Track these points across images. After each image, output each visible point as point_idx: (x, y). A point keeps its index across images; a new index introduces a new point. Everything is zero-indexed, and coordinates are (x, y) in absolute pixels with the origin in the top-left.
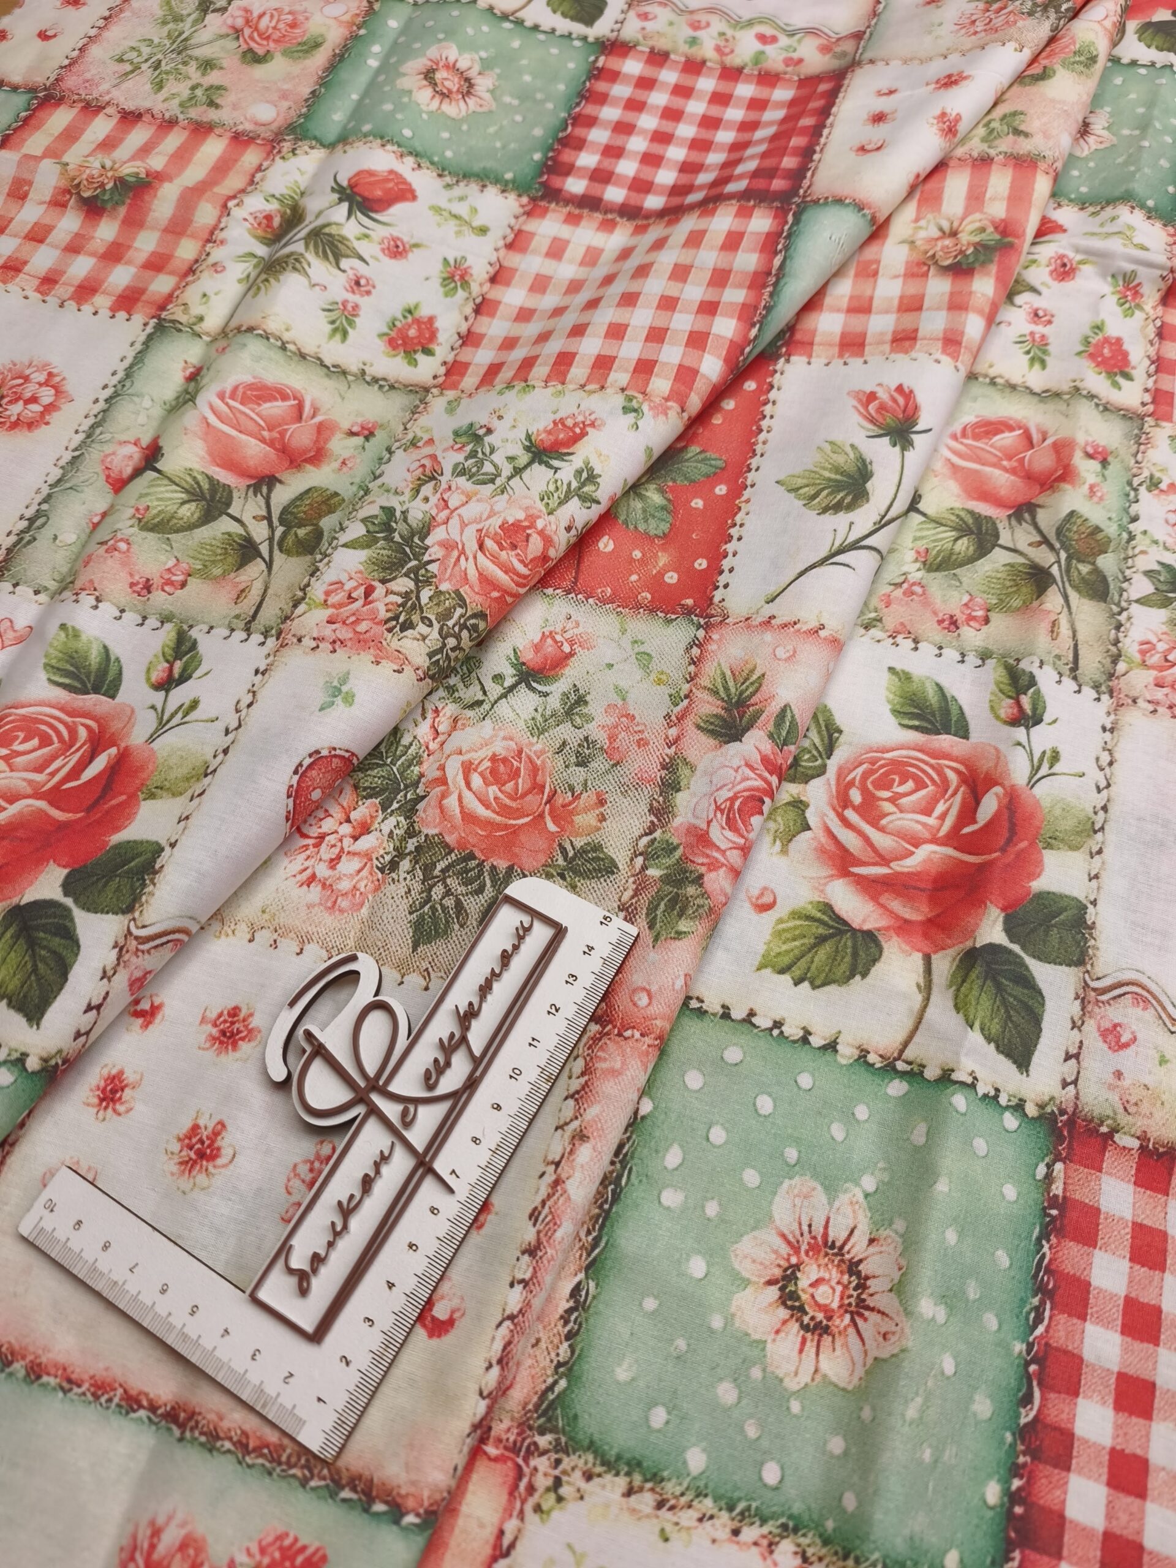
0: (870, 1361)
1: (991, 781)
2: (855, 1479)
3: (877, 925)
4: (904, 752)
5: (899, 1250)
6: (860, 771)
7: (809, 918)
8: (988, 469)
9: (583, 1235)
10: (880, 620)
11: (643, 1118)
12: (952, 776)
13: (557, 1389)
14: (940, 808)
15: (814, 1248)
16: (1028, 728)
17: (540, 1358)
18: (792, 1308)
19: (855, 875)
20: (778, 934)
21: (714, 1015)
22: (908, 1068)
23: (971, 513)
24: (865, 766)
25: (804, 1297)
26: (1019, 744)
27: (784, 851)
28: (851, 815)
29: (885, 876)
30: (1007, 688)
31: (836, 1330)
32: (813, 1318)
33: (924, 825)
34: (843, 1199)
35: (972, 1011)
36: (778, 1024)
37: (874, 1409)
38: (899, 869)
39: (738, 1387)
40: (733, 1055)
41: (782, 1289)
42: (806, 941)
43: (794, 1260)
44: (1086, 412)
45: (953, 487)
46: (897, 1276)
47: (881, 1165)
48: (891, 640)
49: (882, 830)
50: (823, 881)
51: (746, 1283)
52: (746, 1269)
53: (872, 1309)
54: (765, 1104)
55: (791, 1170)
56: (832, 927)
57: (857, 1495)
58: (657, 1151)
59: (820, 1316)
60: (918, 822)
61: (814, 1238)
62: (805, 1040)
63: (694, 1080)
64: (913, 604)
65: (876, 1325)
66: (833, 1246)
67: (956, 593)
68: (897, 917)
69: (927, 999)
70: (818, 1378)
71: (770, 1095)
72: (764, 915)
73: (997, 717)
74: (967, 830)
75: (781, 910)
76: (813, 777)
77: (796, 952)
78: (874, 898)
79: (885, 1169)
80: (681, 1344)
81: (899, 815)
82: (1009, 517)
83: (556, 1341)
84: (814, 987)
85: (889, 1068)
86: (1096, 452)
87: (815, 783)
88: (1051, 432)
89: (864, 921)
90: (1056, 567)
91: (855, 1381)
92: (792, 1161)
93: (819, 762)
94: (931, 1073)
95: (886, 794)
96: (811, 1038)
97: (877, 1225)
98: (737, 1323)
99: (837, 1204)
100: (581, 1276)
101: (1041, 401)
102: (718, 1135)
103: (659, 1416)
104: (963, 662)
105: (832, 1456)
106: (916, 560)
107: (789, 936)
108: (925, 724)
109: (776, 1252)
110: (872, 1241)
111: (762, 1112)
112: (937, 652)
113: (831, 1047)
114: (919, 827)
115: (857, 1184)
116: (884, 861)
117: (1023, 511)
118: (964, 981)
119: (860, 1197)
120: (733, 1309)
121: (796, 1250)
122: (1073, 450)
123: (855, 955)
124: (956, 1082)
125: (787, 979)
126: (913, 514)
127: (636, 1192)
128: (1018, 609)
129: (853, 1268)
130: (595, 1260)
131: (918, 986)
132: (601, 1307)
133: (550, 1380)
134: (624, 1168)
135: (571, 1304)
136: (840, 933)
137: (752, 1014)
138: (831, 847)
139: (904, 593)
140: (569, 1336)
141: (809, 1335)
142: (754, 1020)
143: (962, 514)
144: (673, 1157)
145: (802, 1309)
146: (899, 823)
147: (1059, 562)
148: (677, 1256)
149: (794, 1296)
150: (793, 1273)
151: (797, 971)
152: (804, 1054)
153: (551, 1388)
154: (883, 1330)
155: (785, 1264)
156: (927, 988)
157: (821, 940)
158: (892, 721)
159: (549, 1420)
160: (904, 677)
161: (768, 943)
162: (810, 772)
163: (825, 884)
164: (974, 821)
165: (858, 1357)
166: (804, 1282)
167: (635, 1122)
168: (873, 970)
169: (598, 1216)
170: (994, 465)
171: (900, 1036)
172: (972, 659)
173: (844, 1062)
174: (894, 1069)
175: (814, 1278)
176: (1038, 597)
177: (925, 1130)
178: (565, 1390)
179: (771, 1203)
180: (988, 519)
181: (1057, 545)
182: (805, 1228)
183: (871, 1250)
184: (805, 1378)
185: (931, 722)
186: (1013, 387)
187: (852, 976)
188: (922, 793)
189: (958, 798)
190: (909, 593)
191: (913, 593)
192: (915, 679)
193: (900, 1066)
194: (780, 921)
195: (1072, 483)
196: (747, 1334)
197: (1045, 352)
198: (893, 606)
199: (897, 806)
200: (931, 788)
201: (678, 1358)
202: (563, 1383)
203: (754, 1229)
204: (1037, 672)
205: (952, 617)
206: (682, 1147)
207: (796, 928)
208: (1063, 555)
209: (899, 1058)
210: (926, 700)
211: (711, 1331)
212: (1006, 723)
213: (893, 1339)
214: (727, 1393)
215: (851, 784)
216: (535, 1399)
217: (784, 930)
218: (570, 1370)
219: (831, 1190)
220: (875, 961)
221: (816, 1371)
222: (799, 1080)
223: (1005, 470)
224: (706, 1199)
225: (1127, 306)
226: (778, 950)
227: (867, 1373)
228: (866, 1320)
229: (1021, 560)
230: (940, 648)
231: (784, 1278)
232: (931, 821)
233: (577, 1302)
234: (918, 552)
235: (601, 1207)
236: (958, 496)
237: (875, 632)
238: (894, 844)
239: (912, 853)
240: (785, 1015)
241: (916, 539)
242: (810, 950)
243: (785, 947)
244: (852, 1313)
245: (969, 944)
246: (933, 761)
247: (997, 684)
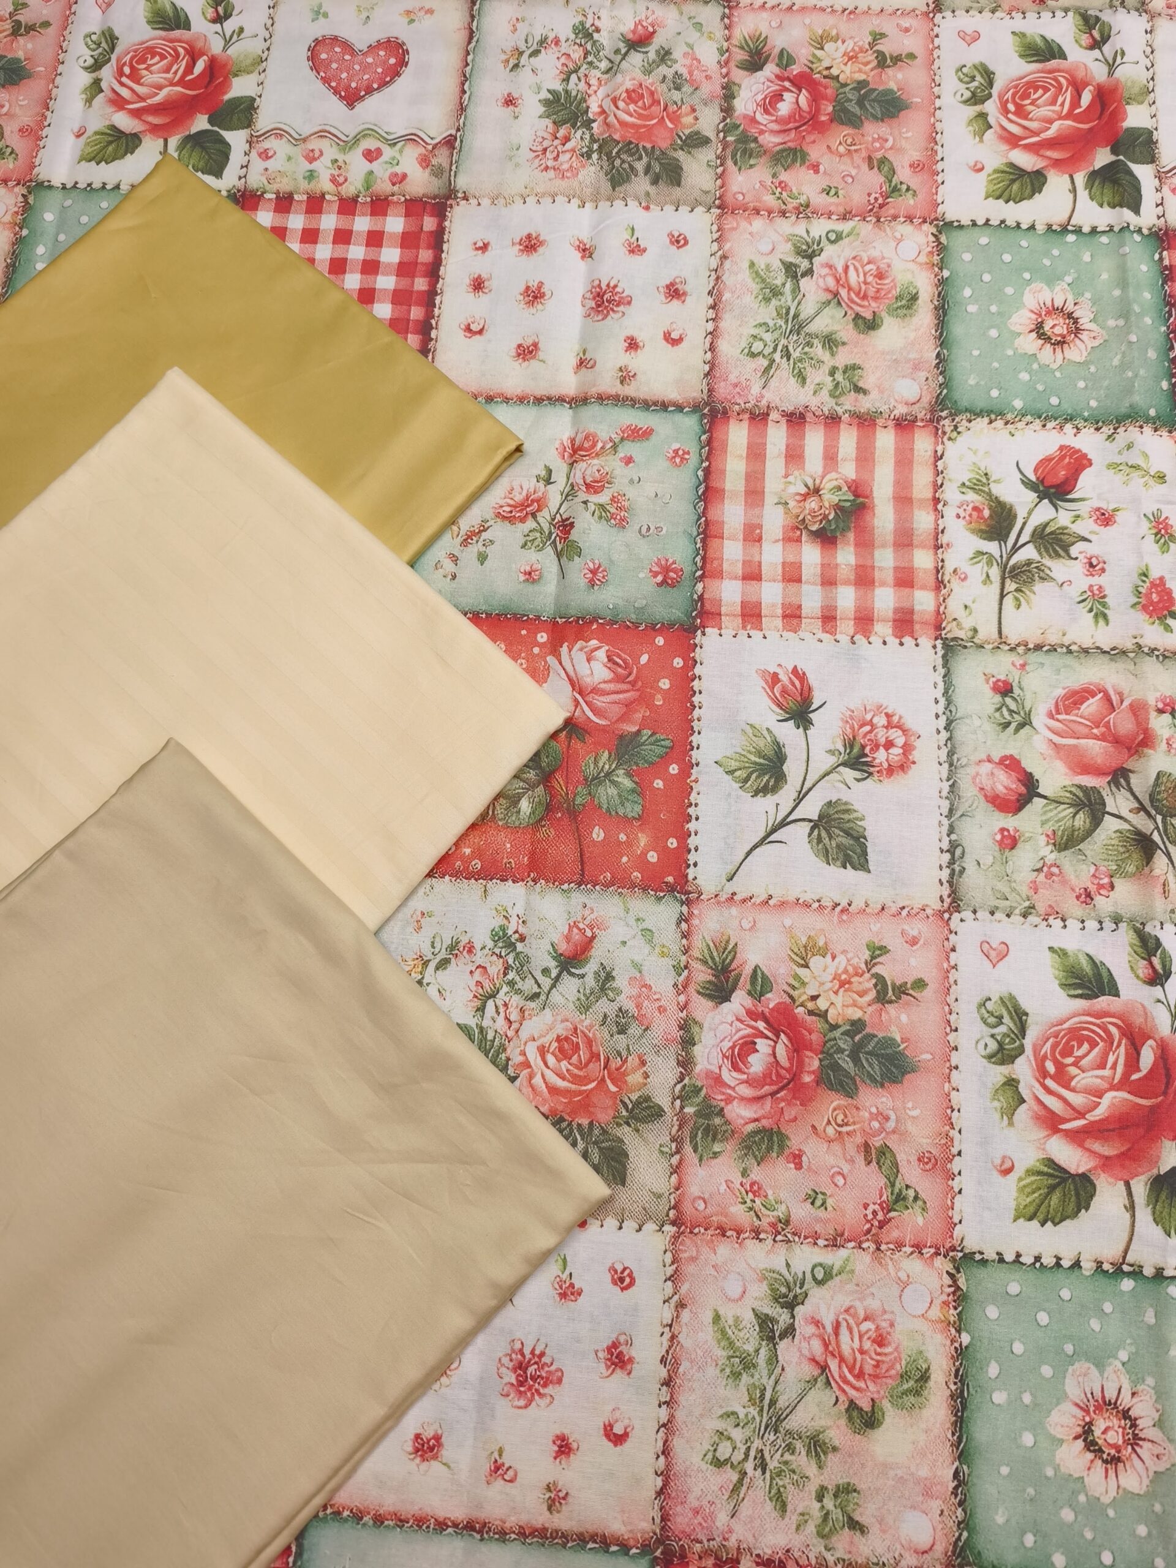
0: (1151, 1474)
1: (1145, 1036)
2: (1160, 1549)
3: (1089, 1167)
4: (1076, 1019)
5: (1154, 1398)
6: (1048, 1045)
7: (1040, 1173)
8: (1083, 741)
9: (950, 1436)
10: (1033, 907)
11: (966, 1347)
12: (1114, 1030)
13: (963, 1539)
14: (1111, 1059)
15: (1098, 1408)
16: (1162, 986)
17: (947, 1522)
18: (1094, 1451)
19: (1065, 1130)
20: (1021, 1190)
21: (993, 1261)
22: (1131, 1269)
23: (1079, 787)
24: (1051, 1040)
25: (1100, 1442)
26: (1159, 1001)
27: (1011, 1124)
28: (1049, 1082)
29: (1084, 1126)
30: (1139, 950)
31: (1124, 1458)
32: (1109, 1454)
33: (1102, 1078)
34: (1109, 1370)
35: (1167, 1223)
36: (1038, 1259)
37: (1162, 1505)
38: (1092, 1119)
39: (1073, 1510)
40: (1014, 1288)
41: (1085, 1440)
42: (1042, 1191)
43: (1087, 1419)
44: (1150, 665)
45: (1060, 767)
46: (1156, 1416)
47: (1128, 1341)
48: (1045, 923)
49: (1073, 1090)
50: (1042, 1141)
51: (1061, 1441)
52: (1059, 1433)
53: (1144, 1440)
54: (1043, 1318)
55: (1071, 1359)
56: (1057, 1177)
57: (1164, 1559)
58: (982, 1369)
59: (1113, 1452)
60: (1097, 1077)
61: (1097, 1401)
62: (1058, 1265)
63: (992, 1312)
64: (1055, 885)
65: (1149, 1450)
66: (1110, 1404)
67: (1084, 866)
68: (1101, 1156)
69: (1133, 1216)
70: (1121, 1491)
71: (1044, 1310)
72: (1009, 1177)
73: (1138, 977)
74: (1135, 1077)
75: (1019, 1171)
76: (1016, 1057)
77: (1037, 1201)
78: (1081, 1145)
79: (1131, 1344)
80: (1031, 1491)
81: (1083, 1075)
82: (1109, 783)
83: (953, 1508)
84: (1055, 1224)
85: (1119, 1271)
86: (1166, 705)
87: (1020, 1061)
88: (1126, 693)
89: (1078, 1166)
90: (1156, 833)
91: (1144, 1488)
92: (1070, 1353)
93: (1018, 1043)
94: (1148, 1271)
95: (1069, 1060)
96: (1062, 1262)
97: (1135, 1383)
98: (1063, 1469)
99: (1105, 1375)
100: (957, 1464)
101: (1111, 660)
102: (1018, 1348)
103: (1029, 1540)
104: (1102, 929)
105: (1140, 1538)
106: (1048, 844)
107: (1028, 1190)
108: (1087, 992)
109: (1074, 1417)
110: (1133, 1394)
111: (1042, 1324)
112: (1081, 926)
113: (1077, 1265)
114: (1099, 1081)
115: (1117, 1358)
116: (1081, 1115)
117: (1119, 776)
118: (1157, 1201)
119: (1120, 1366)
120: (1057, 1461)
121: (1087, 1412)
122: (1147, 713)
123: (1077, 1195)
124: (1168, 1278)
125: (1035, 1223)
126: (1036, 800)
127: (976, 1400)
128: (1134, 875)
129: (1125, 1414)
130: (962, 1451)
131: (1125, 1207)
132: (975, 1480)
133: (957, 1534)
134: (963, 1385)
135: (956, 1483)
136: (1063, 1181)
137: (1018, 1255)
138: (1043, 1112)
139: (1046, 877)
140: (961, 1503)
141: (1109, 1466)
142: (1021, 1259)
143: (1073, 789)
144: (993, 1370)
145: (1101, 1451)
146: (1083, 1082)
147: (1157, 828)
148: (1013, 1435)
149: (1094, 1443)
150: (1089, 1428)
151: (1041, 1215)
152: (1060, 1275)
153: (959, 1539)
154: (1156, 1453)
155: (1082, 1423)
156: (1131, 1208)
157: (1052, 1189)
158: (1061, 994)
159: (963, 1559)
160: (1060, 953)
161: (1016, 1199)
162: (1013, 1053)
163: (1045, 1143)
164: (1138, 1070)
165: (1143, 1473)
166: (1097, 1432)
167: (961, 1353)
168: (1092, 1203)
169: (956, 1422)
170: (1086, 737)
171: (1121, 1247)
172: (1109, 925)
173: (1087, 1273)
174: (1122, 1270)
175: (1103, 1428)
176: (1148, 864)
177: (1153, 1314)
178: (968, 1538)
179: (1064, 1384)
180: (1094, 789)
181: (1153, 812)
182: (1089, 1396)
183: (1135, 1400)
184: (1113, 1493)
185: (1089, 988)
186: (1086, 651)
187: (1079, 1211)
188: (1096, 1050)
189: (1122, 1049)
190: (1049, 875)
191: (1052, 875)
192: (1070, 953)
193: (1126, 1268)
194: (1020, 1179)
195: (1153, 747)
196: (1070, 1475)
197: (1104, 605)
198: (1041, 891)
199: (1079, 1068)
200: (1101, 1044)
201: (1031, 1500)
202: (965, 1534)
203: (1058, 1404)
204: (1160, 934)
205: (1086, 889)
206: (997, 1361)
207: (1032, 1183)
208: (1159, 818)
209: (1123, 1263)
210: (1082, 970)
211: (1047, 1478)
212: (1145, 982)
213: (1165, 1458)
214: (1068, 1515)
215: (1045, 1057)
216: (951, 1548)
217: (1025, 1186)
218: (967, 1524)
219: (1100, 1366)
220: (1092, 1196)
221: (1118, 1487)
222: (1061, 1293)
223: (1096, 738)
224: (1021, 1393)
225: (1162, 541)
226: (1024, 1203)
227: (1151, 1481)
228: (1141, 1447)
229: (1127, 827)
230: (1083, 922)
231: (1085, 1432)
232: (1107, 1072)
233: (959, 1481)
234: (1048, 836)
235: (956, 1415)
236: (1066, 775)
237: (1033, 919)
238: (1085, 1100)
239: (1099, 1103)
240: (1041, 1250)
241: (1043, 823)
242: (1046, 1198)
243: (1029, 1200)
244: (1132, 1445)
245: (1155, 1172)
246: (1098, 1021)
247: (1132, 945)
